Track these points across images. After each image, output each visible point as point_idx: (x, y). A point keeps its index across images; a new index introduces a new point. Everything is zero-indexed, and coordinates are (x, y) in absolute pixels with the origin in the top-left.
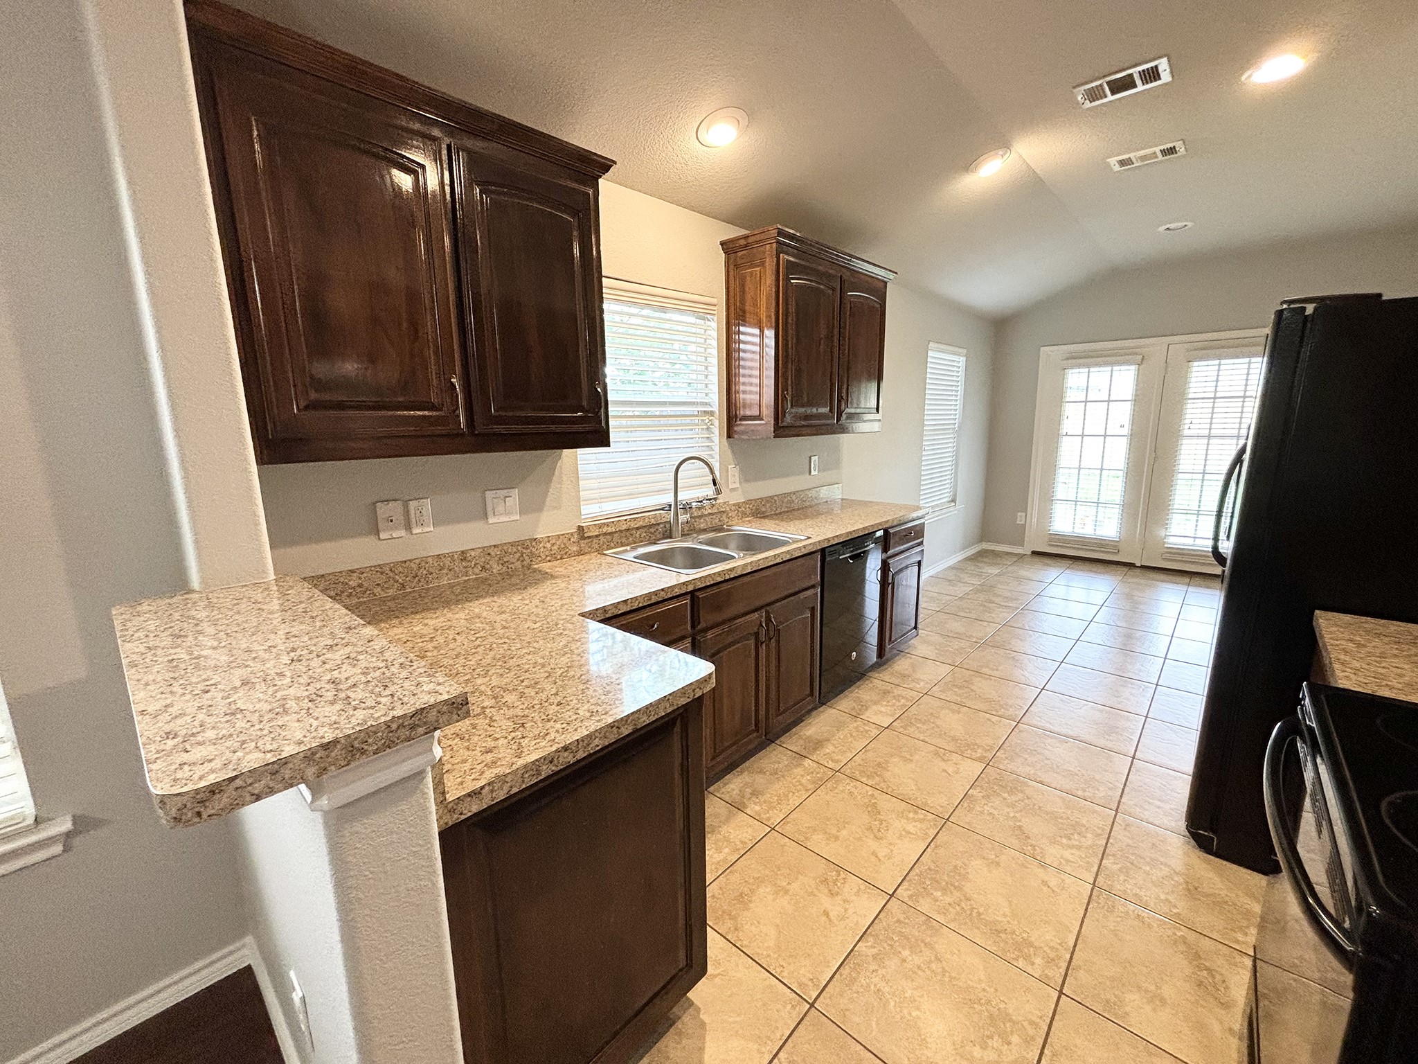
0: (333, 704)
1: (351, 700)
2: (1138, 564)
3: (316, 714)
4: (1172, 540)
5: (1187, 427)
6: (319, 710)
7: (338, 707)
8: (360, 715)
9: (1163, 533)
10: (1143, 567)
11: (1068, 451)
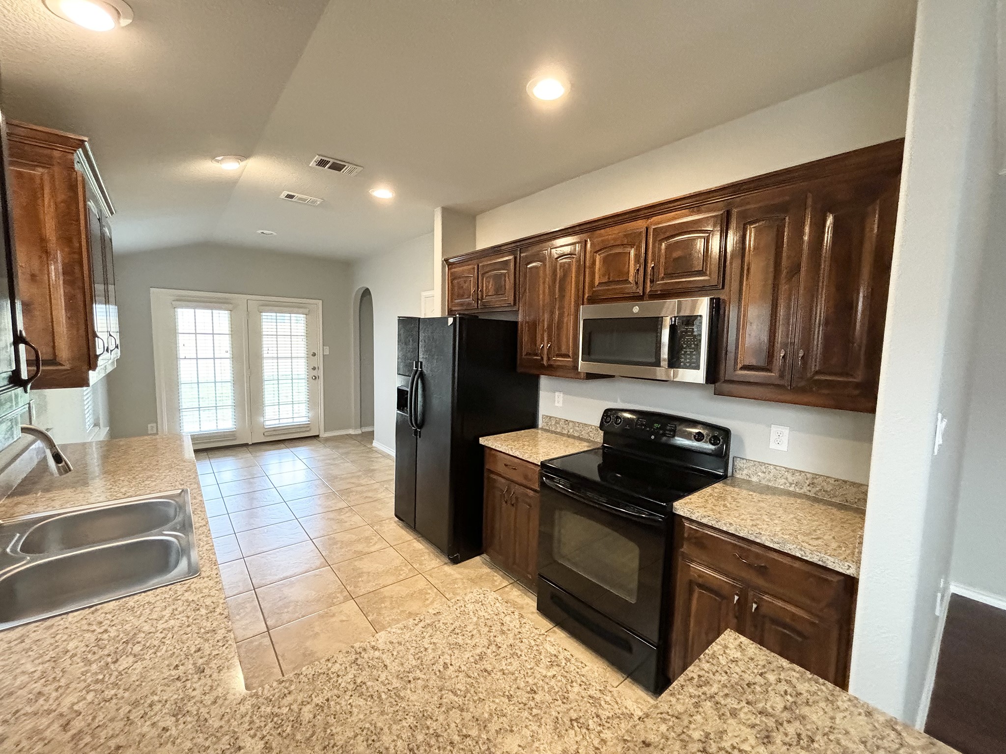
0: (804, 717)
1: (788, 704)
2: (250, 443)
3: (828, 723)
4: (267, 423)
5: (266, 352)
6: (820, 723)
7: (805, 710)
8: (803, 687)
9: (262, 419)
10: (253, 444)
11: (186, 371)
